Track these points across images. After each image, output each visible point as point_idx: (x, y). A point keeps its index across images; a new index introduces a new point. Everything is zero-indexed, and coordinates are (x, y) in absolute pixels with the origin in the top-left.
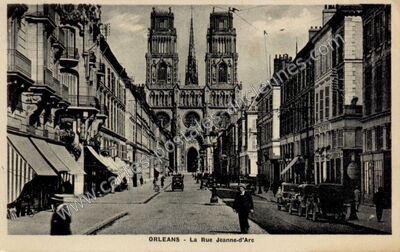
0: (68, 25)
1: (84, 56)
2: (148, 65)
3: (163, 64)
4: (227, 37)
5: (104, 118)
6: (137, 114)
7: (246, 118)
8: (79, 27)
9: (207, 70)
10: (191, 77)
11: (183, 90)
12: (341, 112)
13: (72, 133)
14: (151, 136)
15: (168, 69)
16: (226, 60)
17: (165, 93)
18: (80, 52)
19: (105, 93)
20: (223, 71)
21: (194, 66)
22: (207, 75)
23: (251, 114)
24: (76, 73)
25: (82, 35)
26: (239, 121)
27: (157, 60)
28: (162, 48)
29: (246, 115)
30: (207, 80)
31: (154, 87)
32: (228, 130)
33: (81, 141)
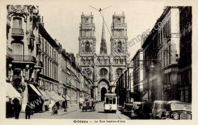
0: (18, 16)
1: (27, 33)
2: (80, 43)
3: (88, 43)
4: (122, 28)
5: (40, 69)
6: (67, 68)
7: (128, 70)
8: (24, 17)
9: (112, 45)
10: (103, 49)
11: (98, 57)
15: (91, 45)
16: (122, 40)
17: (89, 58)
18: (25, 31)
20: (120, 46)
21: (105, 43)
22: (112, 48)
23: (131, 68)
24: (22, 43)
25: (26, 22)
26: (125, 72)
27: (85, 41)
28: (88, 34)
29: (128, 68)
30: (112, 51)
31: (83, 55)
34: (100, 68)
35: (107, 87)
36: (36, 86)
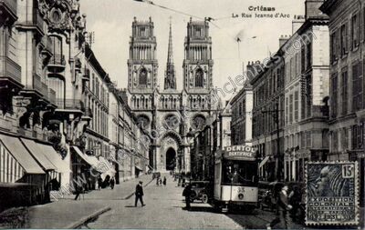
0: (55, 33)
1: (70, 62)
2: (130, 70)
3: (144, 70)
4: (203, 45)
5: (88, 120)
6: (120, 116)
8: (66, 35)
9: (185, 75)
10: (170, 82)
11: (162, 94)
12: (309, 114)
13: (59, 133)
14: (133, 136)
15: (149, 75)
16: (202, 67)
17: (146, 97)
18: (67, 59)
19: (89, 97)
20: (200, 77)
21: (173, 72)
22: (185, 80)
23: (225, 116)
24: (63, 78)
25: (68, 43)
26: (215, 123)
27: (138, 66)
28: (143, 55)
29: (221, 117)
30: (185, 85)
31: (135, 91)
32: (204, 131)
33: (67, 141)
34: (165, 114)
35: (176, 147)
36: (82, 148)
